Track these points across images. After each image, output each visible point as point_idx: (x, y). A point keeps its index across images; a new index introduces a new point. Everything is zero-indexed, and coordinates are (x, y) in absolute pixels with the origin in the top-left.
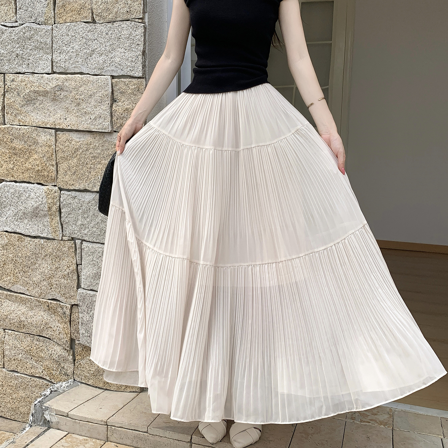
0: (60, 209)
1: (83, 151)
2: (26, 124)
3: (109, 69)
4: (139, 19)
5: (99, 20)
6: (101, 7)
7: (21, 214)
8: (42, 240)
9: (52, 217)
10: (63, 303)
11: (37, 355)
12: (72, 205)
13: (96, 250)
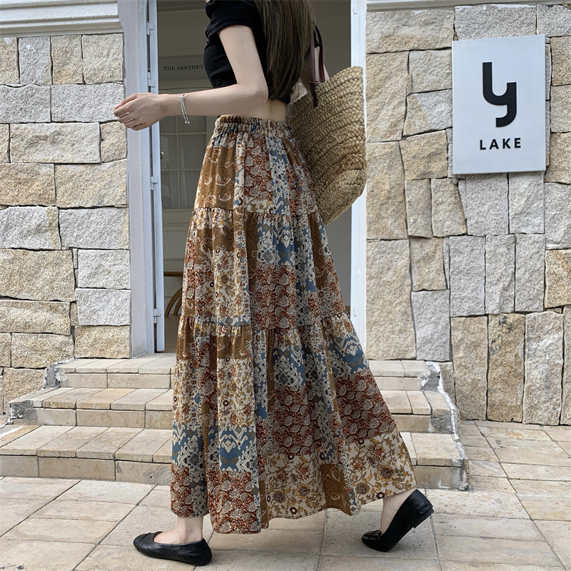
0: (59, 224)
1: (77, 177)
2: (29, 162)
3: (97, 117)
4: (120, 81)
5: (89, 82)
6: (90, 72)
8: (44, 252)
9: (53, 231)
10: (63, 302)
12: (69, 220)
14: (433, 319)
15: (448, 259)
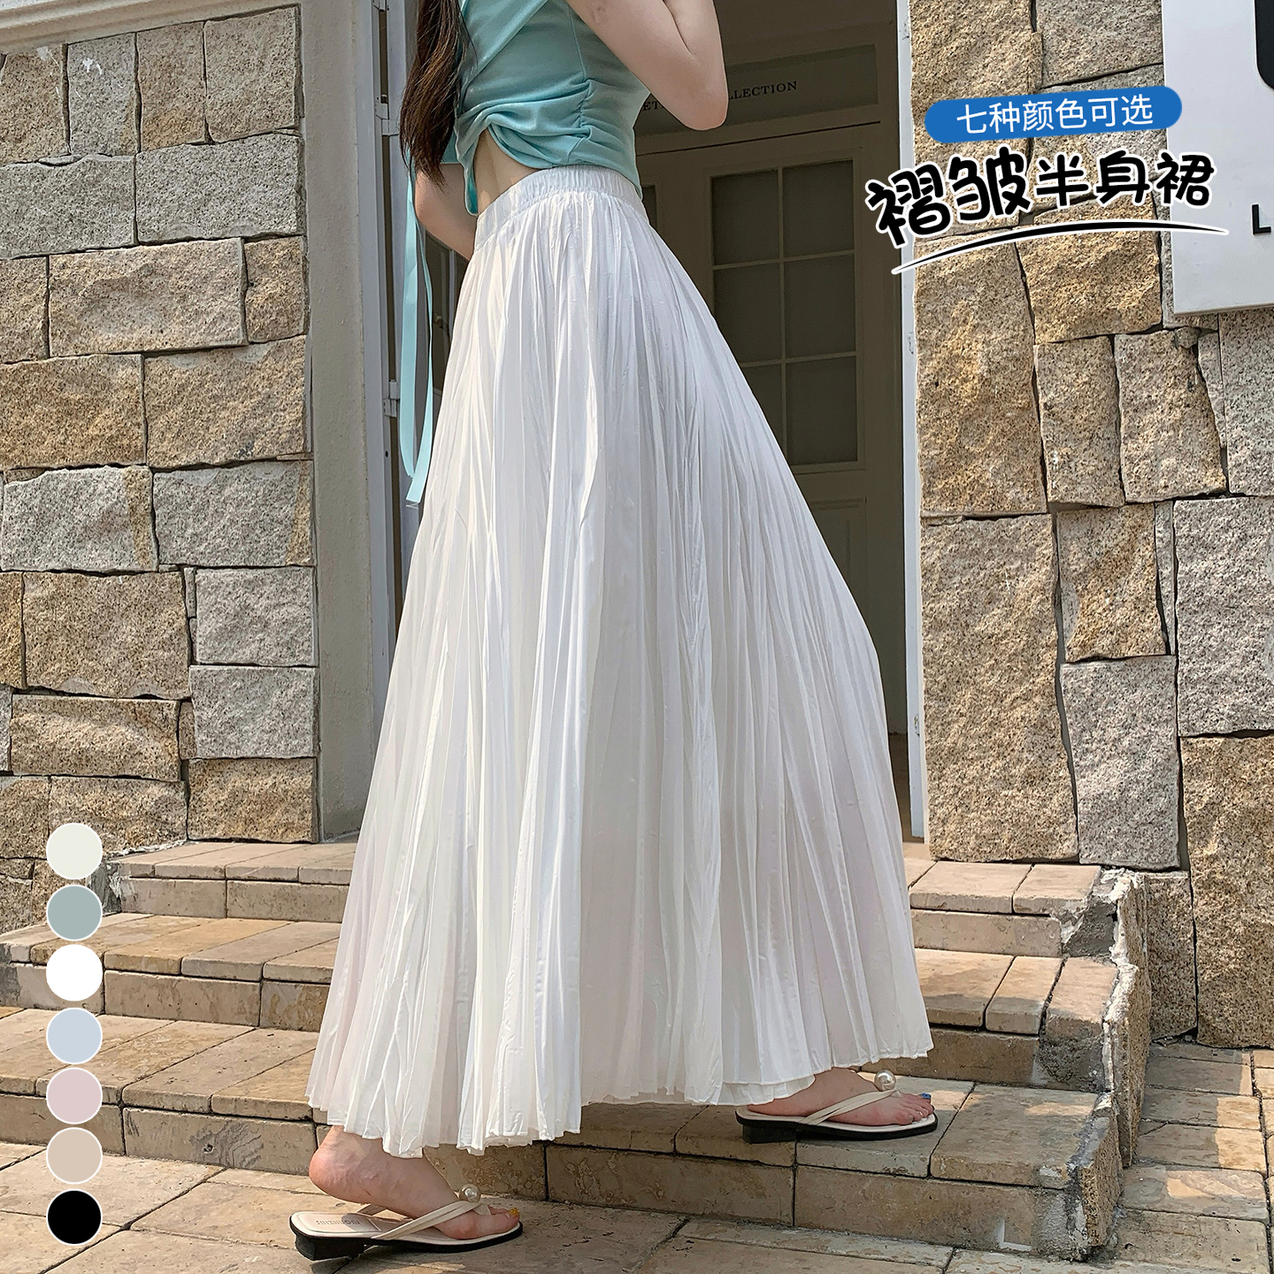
0: (153, 509)
1: (193, 389)
2: (89, 351)
3: (237, 224)
4: (288, 128)
5: (219, 137)
6: (221, 112)
7: (79, 531)
8: (120, 577)
9: (139, 527)
10: (162, 699)
11: (113, 815)
12: (175, 498)
13: (222, 582)
14: (1126, 743)
15: (1171, 568)
